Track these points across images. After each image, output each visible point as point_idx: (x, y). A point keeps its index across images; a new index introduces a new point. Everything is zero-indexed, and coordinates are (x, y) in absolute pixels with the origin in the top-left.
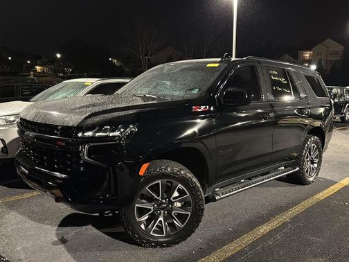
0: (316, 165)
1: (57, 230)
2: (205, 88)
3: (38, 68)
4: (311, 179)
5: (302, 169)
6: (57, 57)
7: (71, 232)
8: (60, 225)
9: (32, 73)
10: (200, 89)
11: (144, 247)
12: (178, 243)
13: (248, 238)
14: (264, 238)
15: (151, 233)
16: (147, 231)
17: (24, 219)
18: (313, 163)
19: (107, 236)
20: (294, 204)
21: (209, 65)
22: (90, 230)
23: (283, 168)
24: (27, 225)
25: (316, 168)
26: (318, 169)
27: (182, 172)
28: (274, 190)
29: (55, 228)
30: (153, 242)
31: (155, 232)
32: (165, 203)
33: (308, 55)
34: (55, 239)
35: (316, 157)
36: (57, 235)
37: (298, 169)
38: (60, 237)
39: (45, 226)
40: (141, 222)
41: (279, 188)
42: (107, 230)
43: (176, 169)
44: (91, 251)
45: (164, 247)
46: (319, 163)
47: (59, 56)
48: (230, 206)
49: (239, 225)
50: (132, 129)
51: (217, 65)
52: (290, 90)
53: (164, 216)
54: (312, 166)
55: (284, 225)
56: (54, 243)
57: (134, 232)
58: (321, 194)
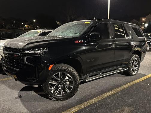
0: (137, 68)
1: (19, 92)
2: (82, 33)
3: (26, 26)
4: (134, 74)
5: (129, 69)
6: (33, 21)
7: (24, 93)
8: (21, 91)
9: (23, 28)
10: (80, 33)
11: (53, 100)
12: (68, 99)
13: (99, 98)
14: (106, 98)
15: (56, 95)
16: (54, 94)
17: (7, 87)
18: (135, 66)
19: (38, 95)
20: (124, 84)
21: (86, 23)
22: (33, 93)
23: (121, 68)
24: (7, 90)
25: (137, 69)
26: (138, 69)
27: (69, 69)
28: (116, 78)
29: (18, 92)
30: (56, 98)
31: (57, 94)
32: (62, 82)
33: (144, 19)
34: (17, 96)
35: (137, 64)
36: (18, 94)
37: (127, 69)
38: (19, 96)
39: (14, 91)
40: (52, 90)
41: (119, 77)
42: (39, 93)
43: (66, 68)
44: (30, 101)
45: (62, 100)
46: (139, 67)
47: (34, 21)
48: (95, 84)
49: (97, 92)
50: (46, 50)
51: (89, 23)
52: (124, 34)
53: (62, 88)
54: (135, 68)
55: (117, 93)
56: (16, 98)
57: (48, 94)
58: (138, 80)
